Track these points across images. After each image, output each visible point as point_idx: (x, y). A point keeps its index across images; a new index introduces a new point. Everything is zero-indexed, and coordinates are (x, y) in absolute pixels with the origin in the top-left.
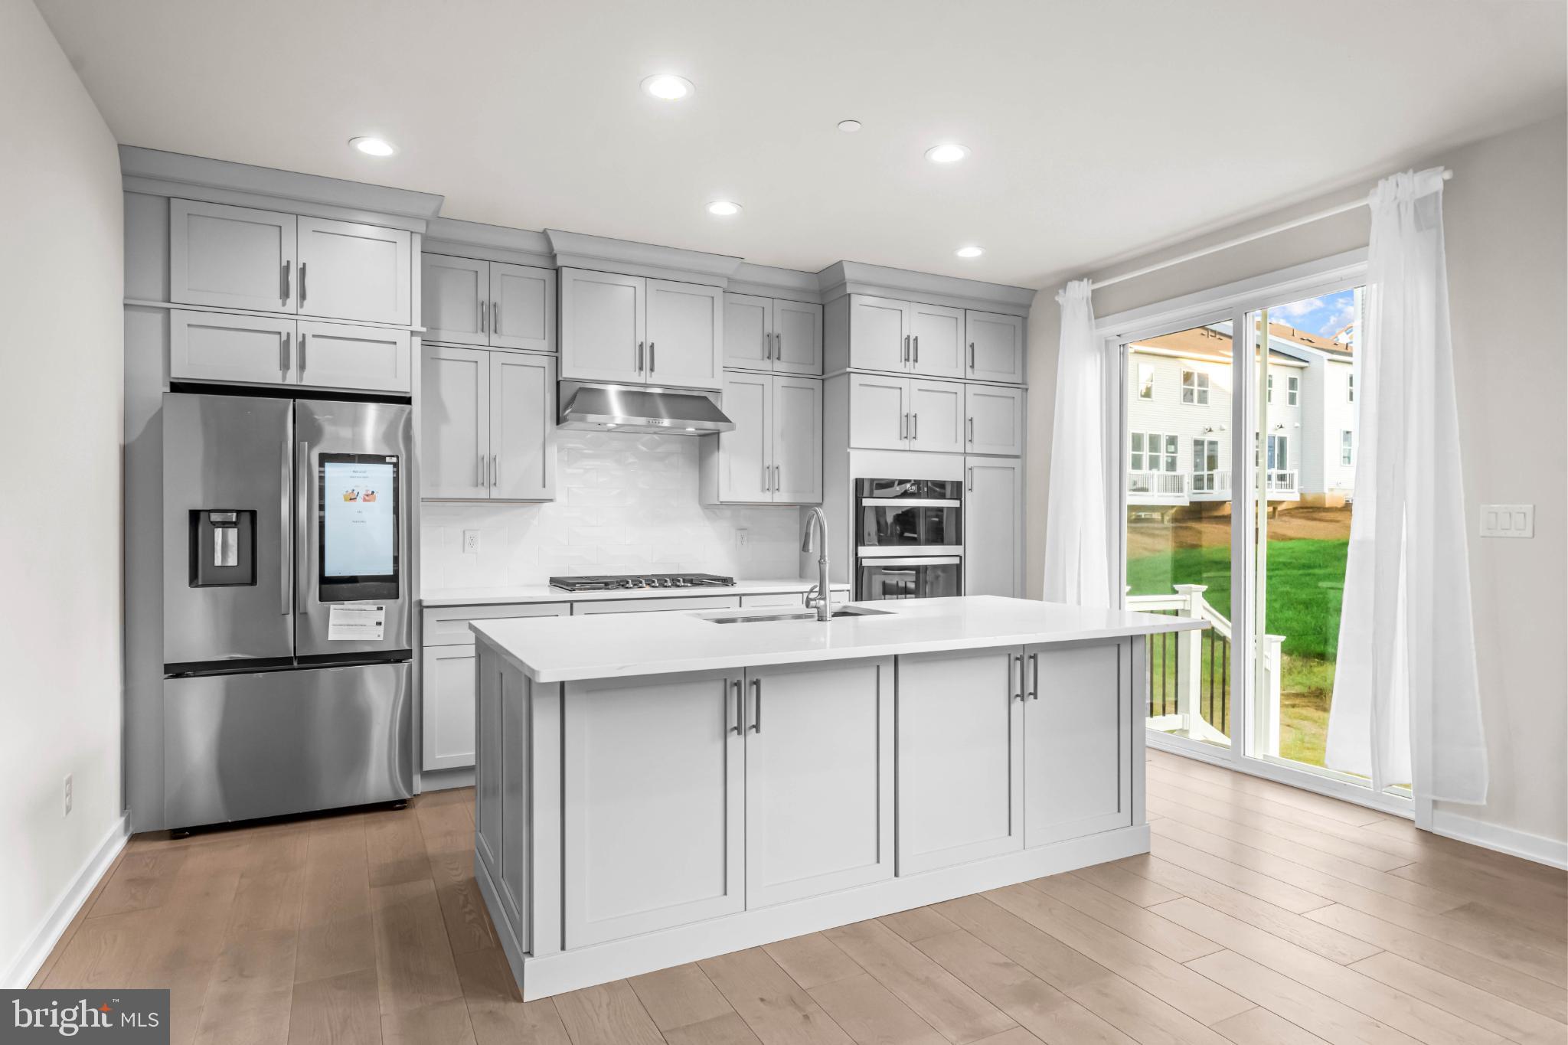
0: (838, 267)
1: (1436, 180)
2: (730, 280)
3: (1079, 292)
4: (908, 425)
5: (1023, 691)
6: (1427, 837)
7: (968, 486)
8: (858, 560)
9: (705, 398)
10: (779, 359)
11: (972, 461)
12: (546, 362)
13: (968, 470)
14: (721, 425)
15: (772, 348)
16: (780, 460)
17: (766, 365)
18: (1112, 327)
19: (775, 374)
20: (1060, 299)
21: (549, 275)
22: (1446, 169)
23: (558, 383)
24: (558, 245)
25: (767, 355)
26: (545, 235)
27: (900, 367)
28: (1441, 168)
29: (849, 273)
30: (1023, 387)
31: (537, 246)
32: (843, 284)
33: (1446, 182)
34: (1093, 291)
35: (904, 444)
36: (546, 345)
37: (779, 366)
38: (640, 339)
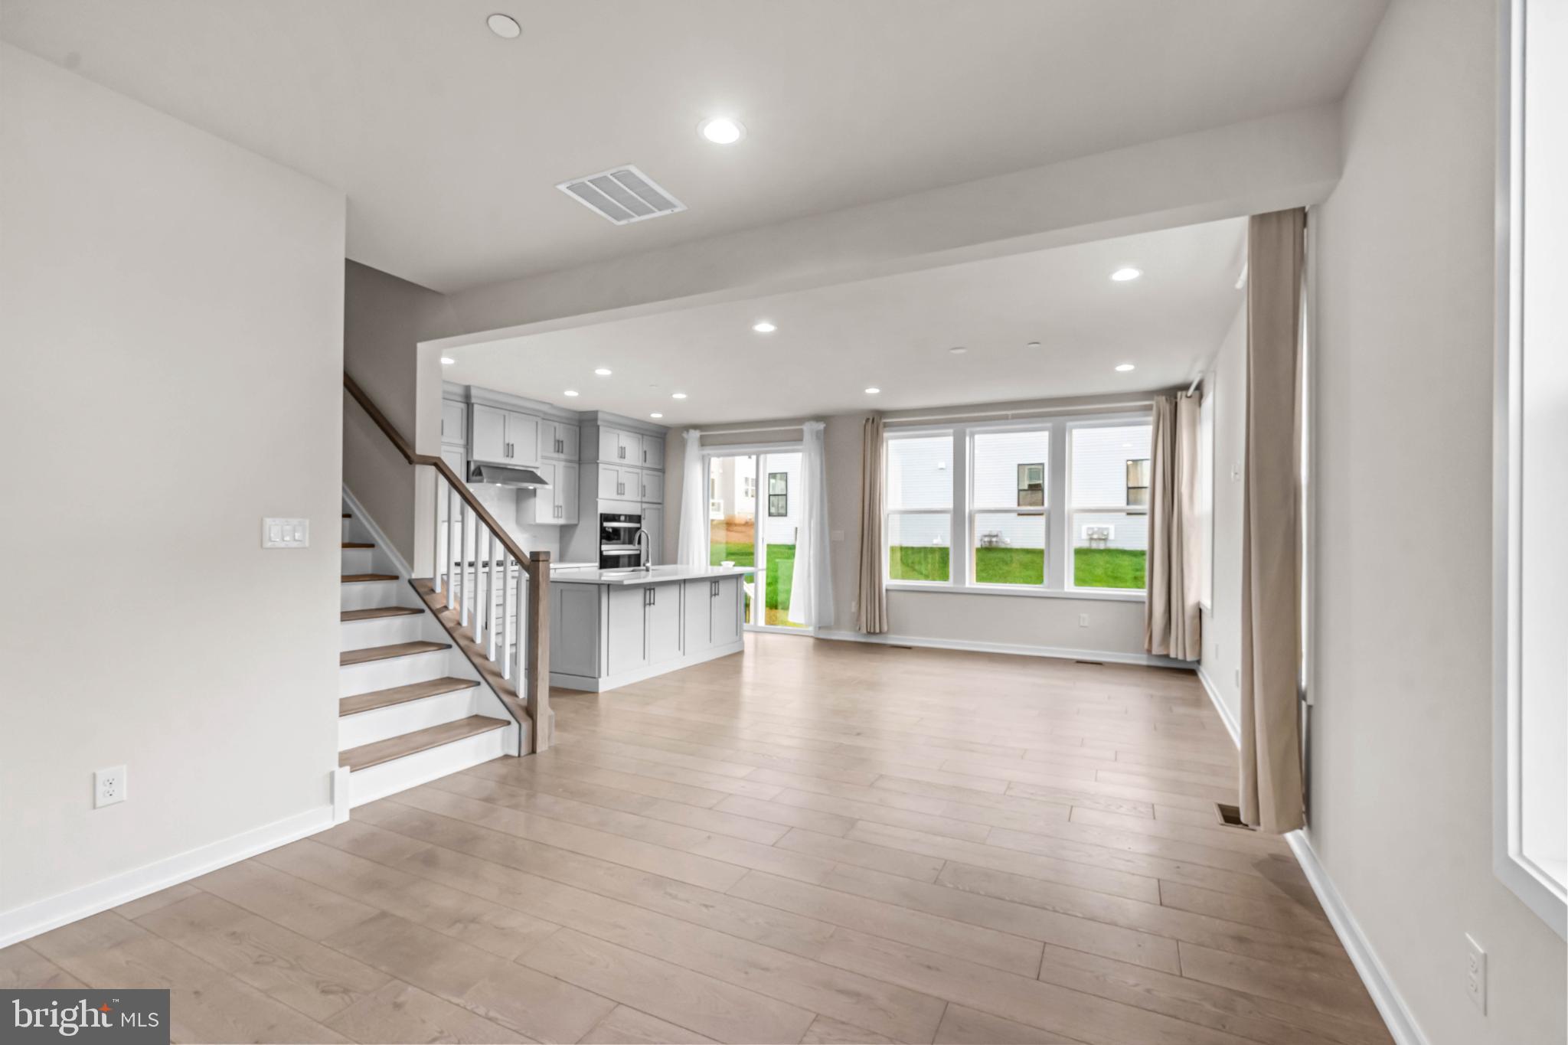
0: (596, 413)
1: (821, 426)
2: (545, 413)
3: (694, 435)
4: (620, 489)
5: (714, 594)
6: (817, 639)
7: (642, 517)
8: (601, 552)
9: (532, 472)
10: (562, 452)
11: (645, 506)
12: (462, 450)
13: (643, 510)
14: (538, 486)
15: (559, 446)
16: (560, 501)
17: (556, 455)
18: (707, 451)
19: (558, 460)
20: (685, 435)
21: (463, 406)
22: (825, 423)
23: (468, 463)
24: (474, 392)
25: (557, 449)
26: (467, 389)
27: (618, 460)
29: (600, 416)
30: (663, 471)
31: (460, 391)
32: (596, 420)
33: (824, 427)
34: (701, 436)
35: (619, 497)
36: (462, 442)
37: (562, 456)
38: (507, 442)
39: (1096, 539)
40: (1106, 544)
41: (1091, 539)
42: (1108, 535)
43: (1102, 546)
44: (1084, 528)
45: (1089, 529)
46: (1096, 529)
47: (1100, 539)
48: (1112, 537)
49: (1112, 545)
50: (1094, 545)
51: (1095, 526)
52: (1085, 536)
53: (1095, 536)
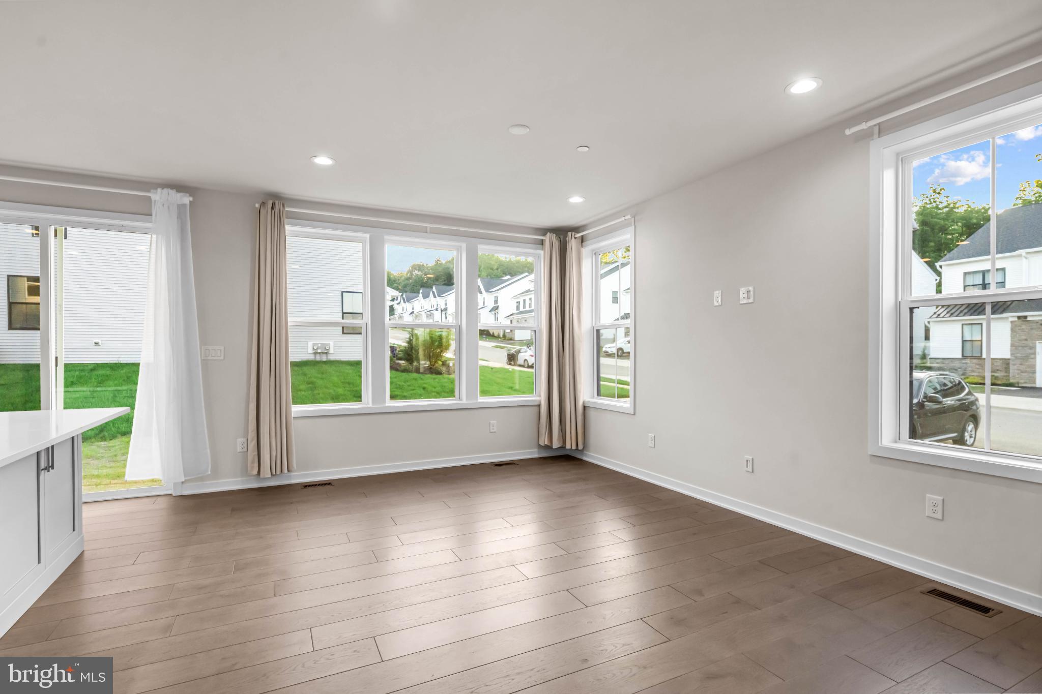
28: (188, 195)
33: (190, 202)
39: (320, 353)
40: (327, 356)
41: (316, 353)
42: (329, 350)
43: (324, 358)
44: (310, 344)
45: (314, 345)
46: (319, 345)
47: (323, 353)
48: (331, 351)
49: (332, 358)
50: (318, 358)
51: (319, 342)
52: (310, 351)
53: (319, 351)
